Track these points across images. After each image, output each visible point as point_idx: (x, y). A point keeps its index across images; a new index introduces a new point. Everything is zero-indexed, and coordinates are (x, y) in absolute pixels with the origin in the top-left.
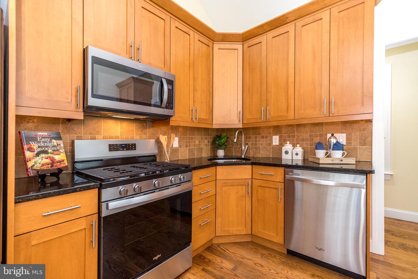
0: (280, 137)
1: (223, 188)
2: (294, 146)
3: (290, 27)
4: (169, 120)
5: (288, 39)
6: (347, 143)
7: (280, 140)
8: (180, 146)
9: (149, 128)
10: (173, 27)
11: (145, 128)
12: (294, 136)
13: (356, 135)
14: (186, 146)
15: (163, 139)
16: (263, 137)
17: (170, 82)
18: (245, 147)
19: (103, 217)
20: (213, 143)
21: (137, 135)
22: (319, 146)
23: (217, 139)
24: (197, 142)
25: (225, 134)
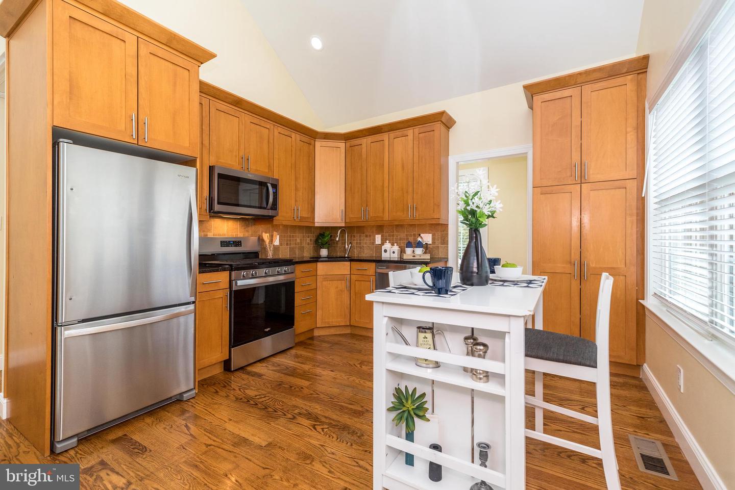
0: (382, 236)
1: (324, 282)
2: (393, 245)
3: (385, 136)
4: (273, 220)
5: (383, 146)
6: (432, 242)
7: (382, 240)
8: (281, 244)
9: (251, 226)
10: (276, 133)
11: (247, 226)
12: (393, 235)
13: (438, 235)
14: (287, 245)
15: (266, 237)
16: (367, 236)
17: (275, 186)
18: (348, 246)
19: (234, 291)
20: (316, 241)
21: (240, 233)
22: (409, 245)
23: (320, 237)
24: (298, 241)
25: (327, 233)
